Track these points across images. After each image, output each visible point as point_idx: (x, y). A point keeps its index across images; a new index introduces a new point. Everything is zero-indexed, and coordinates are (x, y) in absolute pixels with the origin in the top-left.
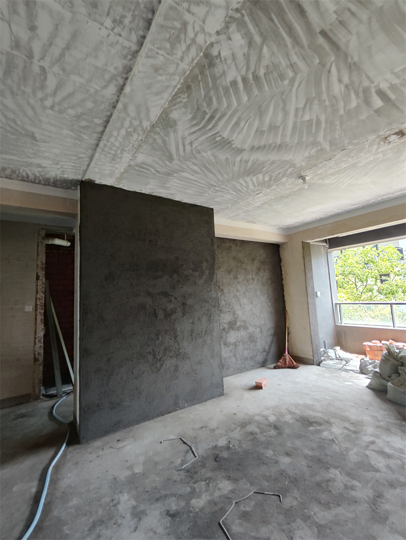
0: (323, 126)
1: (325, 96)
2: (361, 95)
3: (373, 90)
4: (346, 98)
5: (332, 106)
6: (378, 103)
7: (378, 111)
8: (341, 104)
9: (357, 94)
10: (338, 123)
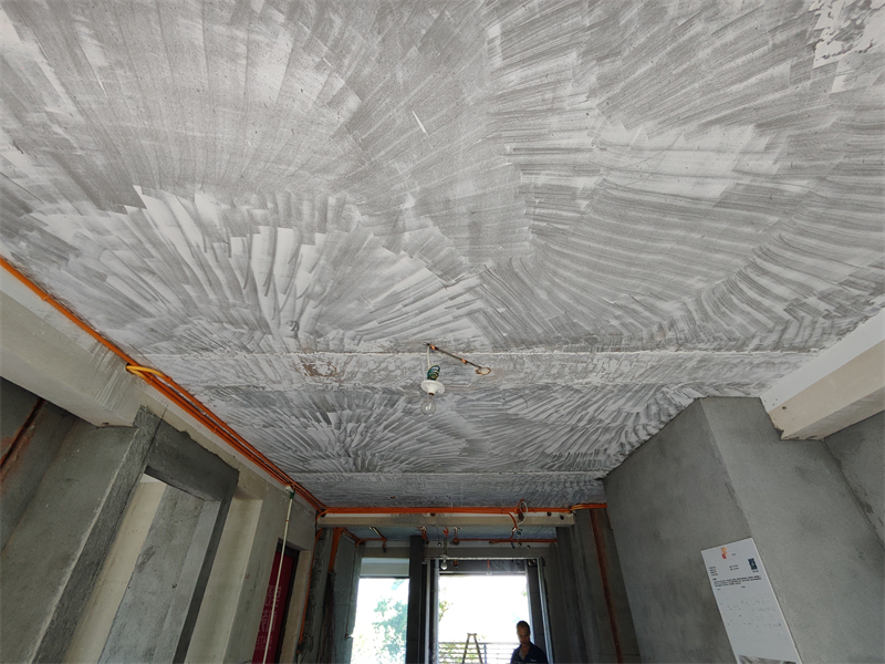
0: (385, 423)
1: (367, 439)
2: (342, 428)
3: (333, 426)
4: (354, 431)
5: (367, 432)
6: (331, 416)
7: (334, 411)
8: (360, 430)
9: (345, 429)
10: (372, 419)
